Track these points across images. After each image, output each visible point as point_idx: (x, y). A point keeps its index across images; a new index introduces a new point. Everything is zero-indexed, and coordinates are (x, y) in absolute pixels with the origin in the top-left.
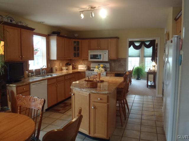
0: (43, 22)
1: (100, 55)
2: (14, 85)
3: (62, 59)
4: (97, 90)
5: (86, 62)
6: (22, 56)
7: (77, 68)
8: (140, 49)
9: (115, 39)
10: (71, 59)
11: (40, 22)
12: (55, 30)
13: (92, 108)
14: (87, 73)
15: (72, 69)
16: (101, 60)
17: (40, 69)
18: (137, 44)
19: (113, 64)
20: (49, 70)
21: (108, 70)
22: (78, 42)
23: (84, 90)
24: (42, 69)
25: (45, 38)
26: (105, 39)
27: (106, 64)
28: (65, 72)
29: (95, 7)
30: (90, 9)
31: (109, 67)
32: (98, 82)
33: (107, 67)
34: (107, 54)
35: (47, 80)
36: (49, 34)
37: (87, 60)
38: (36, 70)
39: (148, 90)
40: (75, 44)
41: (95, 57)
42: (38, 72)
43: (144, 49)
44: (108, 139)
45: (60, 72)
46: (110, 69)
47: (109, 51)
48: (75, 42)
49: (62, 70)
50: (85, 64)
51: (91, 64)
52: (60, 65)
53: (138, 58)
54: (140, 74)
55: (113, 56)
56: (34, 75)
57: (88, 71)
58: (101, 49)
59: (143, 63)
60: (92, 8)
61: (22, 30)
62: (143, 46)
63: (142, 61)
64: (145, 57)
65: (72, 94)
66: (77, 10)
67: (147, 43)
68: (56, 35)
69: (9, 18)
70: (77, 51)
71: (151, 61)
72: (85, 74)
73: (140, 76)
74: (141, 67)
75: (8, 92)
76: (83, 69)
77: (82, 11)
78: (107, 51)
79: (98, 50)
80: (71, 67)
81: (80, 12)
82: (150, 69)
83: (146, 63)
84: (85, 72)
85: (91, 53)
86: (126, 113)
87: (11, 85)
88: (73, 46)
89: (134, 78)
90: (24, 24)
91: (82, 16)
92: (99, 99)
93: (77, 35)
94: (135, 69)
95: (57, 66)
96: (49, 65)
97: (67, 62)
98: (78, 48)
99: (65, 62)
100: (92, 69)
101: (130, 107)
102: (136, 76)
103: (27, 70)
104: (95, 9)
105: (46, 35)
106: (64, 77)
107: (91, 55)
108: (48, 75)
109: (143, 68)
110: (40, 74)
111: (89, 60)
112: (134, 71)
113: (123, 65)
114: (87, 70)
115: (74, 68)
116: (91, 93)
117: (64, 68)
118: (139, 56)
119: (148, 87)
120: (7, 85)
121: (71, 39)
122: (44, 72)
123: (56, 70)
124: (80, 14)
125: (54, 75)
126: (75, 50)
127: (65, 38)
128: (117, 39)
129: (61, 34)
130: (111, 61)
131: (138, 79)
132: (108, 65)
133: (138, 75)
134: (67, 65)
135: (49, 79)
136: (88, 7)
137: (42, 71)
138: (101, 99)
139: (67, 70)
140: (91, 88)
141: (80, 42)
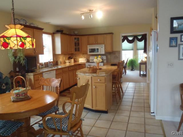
0: (49, 23)
1: (98, 49)
2: (32, 74)
3: (65, 53)
4: (97, 74)
5: (86, 56)
6: (35, 52)
7: (78, 61)
8: (134, 43)
9: (110, 35)
10: (73, 53)
11: (47, 23)
12: (59, 29)
13: (93, 88)
14: (87, 64)
15: (74, 62)
16: (99, 53)
17: (48, 62)
18: (130, 39)
19: (109, 56)
20: (55, 63)
21: (105, 61)
22: (78, 38)
23: (87, 74)
24: (50, 62)
25: (51, 36)
26: (101, 35)
27: (103, 57)
28: (68, 64)
29: (93, 10)
30: (89, 11)
31: (106, 59)
32: (98, 69)
33: (104, 59)
34: (104, 47)
35: (55, 70)
36: (54, 32)
37: (87, 53)
38: (45, 63)
39: (141, 78)
40: (76, 40)
41: (93, 50)
42: (47, 65)
43: (137, 43)
44: (107, 110)
45: (64, 64)
46: (107, 61)
47: (105, 45)
48: (75, 39)
49: (65, 63)
50: (85, 58)
51: (90, 57)
52: (63, 59)
53: (132, 51)
54: (134, 66)
55: (109, 50)
56: (43, 67)
57: (88, 63)
58: (98, 44)
59: (136, 55)
60: (90, 10)
61: (35, 30)
62: (136, 40)
63: (136, 54)
64: (138, 50)
65: (78, 78)
66: (78, 12)
67: (140, 37)
68: (60, 33)
69: (24, 21)
70: (78, 46)
71: (143, 53)
72: (85, 66)
73: (134, 67)
74: (134, 59)
75: (27, 79)
76: (83, 62)
77: (83, 14)
78: (104, 45)
79: (95, 44)
80: (73, 60)
81: (81, 14)
82: (142, 60)
83: (139, 56)
84: (85, 64)
85: (90, 47)
86: (120, 95)
87: (29, 74)
88: (74, 42)
89: (129, 69)
90: (35, 25)
91: (83, 17)
92: (99, 80)
93: (77, 33)
94: (129, 61)
95: (61, 59)
96: (55, 58)
97: (69, 56)
98: (78, 44)
99: (68, 56)
100: (91, 61)
101: (124, 91)
102: (131, 67)
103: (38, 63)
104: (93, 11)
105: (52, 33)
106: (68, 68)
107: (90, 49)
108: (55, 67)
109: (136, 60)
110: (48, 66)
111: (88, 54)
112: (128, 63)
113: (118, 57)
114: (86, 62)
115: (75, 61)
116: (92, 76)
117: (67, 61)
118: (132, 50)
119: (141, 76)
120: (26, 74)
121: (72, 36)
122: (51, 64)
123: (61, 63)
124: (81, 16)
125: (60, 67)
126: (75, 45)
127: (67, 36)
128: (112, 34)
129: (63, 32)
130: (107, 54)
131: (132, 70)
132: (105, 58)
133: (132, 67)
134: (70, 58)
135: (56, 70)
136: (87, 10)
137: (50, 64)
138: (100, 80)
139: (69, 63)
140: (92, 73)
141: (80, 38)
